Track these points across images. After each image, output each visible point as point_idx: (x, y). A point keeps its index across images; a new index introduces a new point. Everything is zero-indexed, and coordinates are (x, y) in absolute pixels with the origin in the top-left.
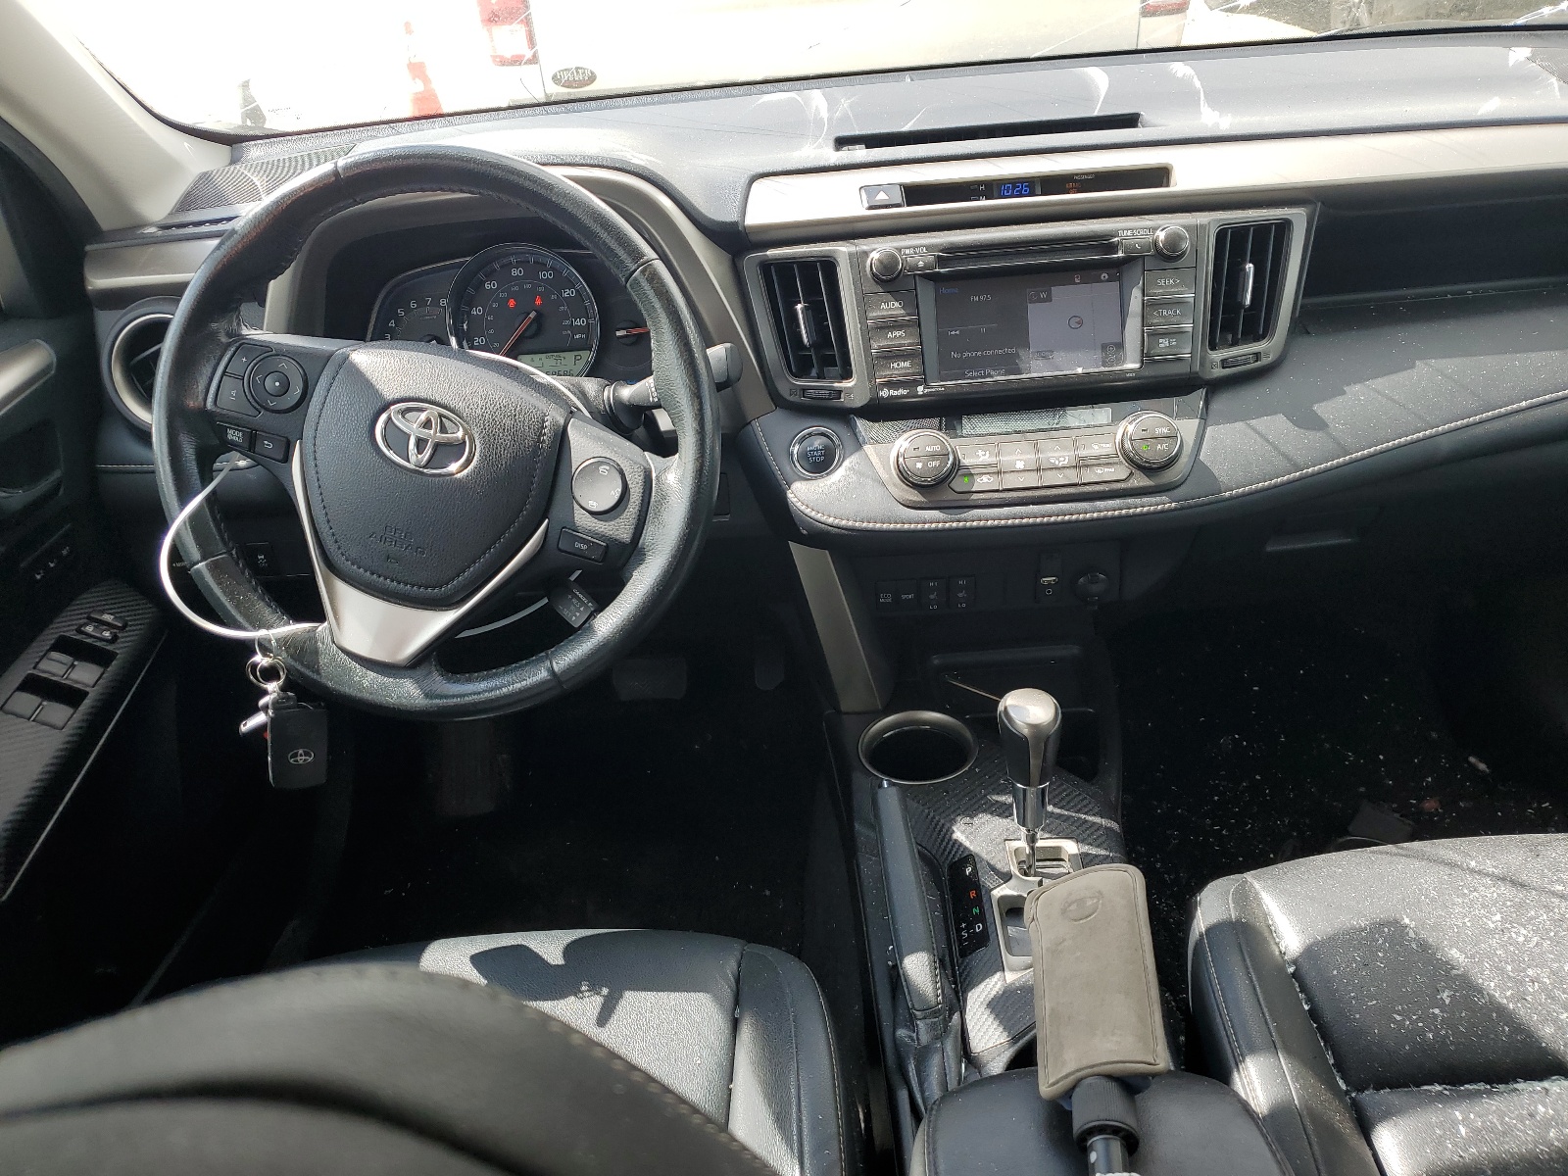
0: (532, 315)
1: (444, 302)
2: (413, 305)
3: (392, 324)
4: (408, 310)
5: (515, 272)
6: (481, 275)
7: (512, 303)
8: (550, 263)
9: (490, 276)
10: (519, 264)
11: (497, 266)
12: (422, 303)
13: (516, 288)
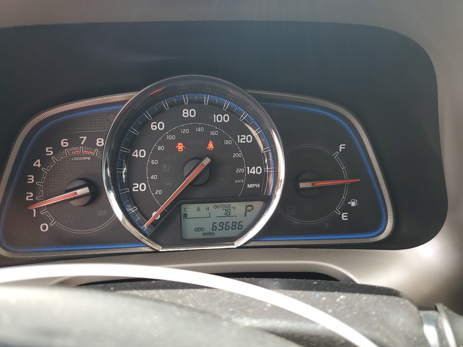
0: (207, 161)
1: (100, 142)
2: (64, 143)
3: (38, 164)
4: (58, 149)
5: (186, 113)
6: (148, 115)
7: (180, 147)
8: (227, 104)
9: (156, 116)
10: (192, 104)
11: (165, 104)
12: (74, 142)
13: (185, 131)
